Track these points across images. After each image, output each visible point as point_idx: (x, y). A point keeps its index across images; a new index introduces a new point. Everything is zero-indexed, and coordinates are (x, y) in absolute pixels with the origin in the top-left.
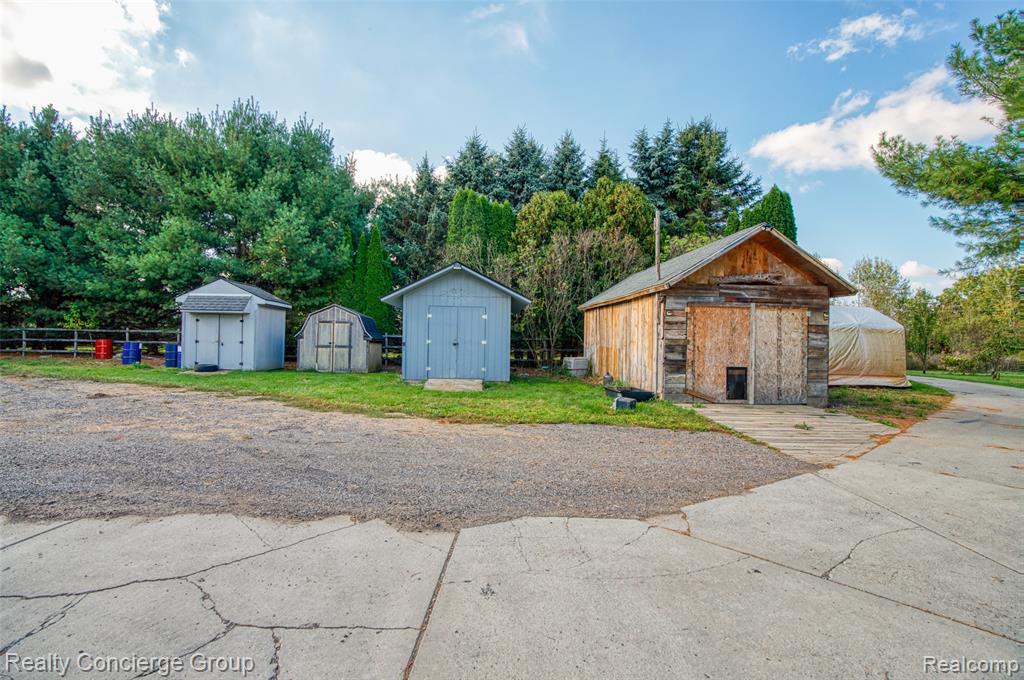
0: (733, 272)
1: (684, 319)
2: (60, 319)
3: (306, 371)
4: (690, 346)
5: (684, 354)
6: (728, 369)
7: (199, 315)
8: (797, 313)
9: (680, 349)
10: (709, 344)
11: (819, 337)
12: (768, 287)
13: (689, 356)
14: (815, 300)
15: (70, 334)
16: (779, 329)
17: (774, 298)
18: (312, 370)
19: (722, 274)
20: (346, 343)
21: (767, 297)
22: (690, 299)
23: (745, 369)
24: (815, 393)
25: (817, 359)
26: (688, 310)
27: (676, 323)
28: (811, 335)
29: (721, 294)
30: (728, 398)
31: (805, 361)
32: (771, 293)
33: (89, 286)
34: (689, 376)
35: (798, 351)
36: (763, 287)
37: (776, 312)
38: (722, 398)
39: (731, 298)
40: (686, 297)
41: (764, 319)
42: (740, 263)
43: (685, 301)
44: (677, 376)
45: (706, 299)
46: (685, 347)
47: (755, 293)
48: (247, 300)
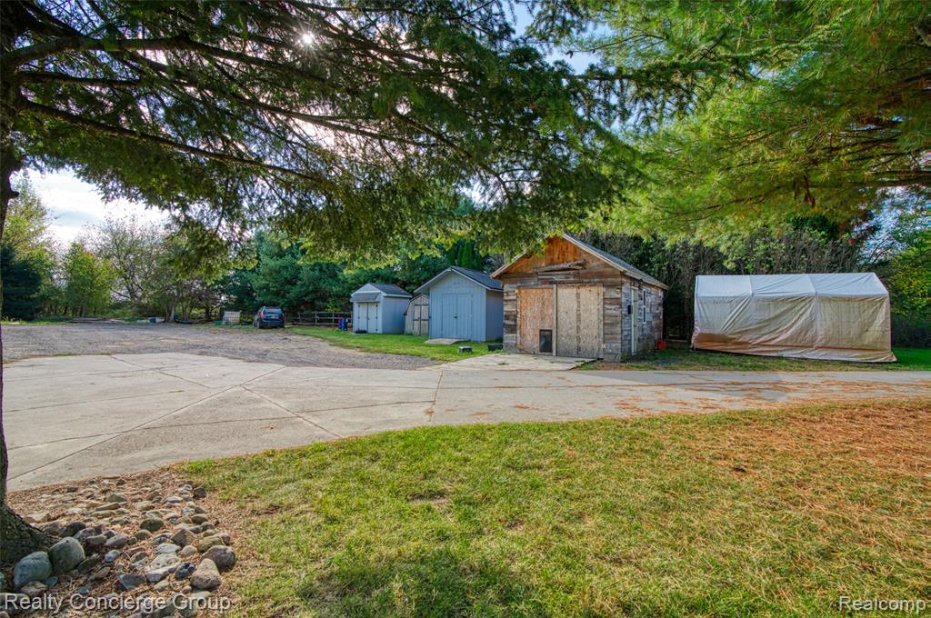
0: (552, 263)
1: (515, 297)
2: (326, 307)
3: (409, 334)
4: (519, 316)
5: (515, 321)
6: (541, 330)
7: (360, 304)
8: (594, 290)
9: (512, 317)
10: (529, 314)
11: (613, 307)
12: (572, 272)
13: (518, 322)
14: (609, 279)
15: (330, 315)
16: (579, 302)
17: (577, 279)
18: (411, 334)
19: (544, 265)
20: (427, 318)
21: (572, 279)
22: (519, 284)
23: (551, 331)
24: (610, 351)
25: (612, 324)
26: (517, 291)
27: (510, 300)
28: (606, 306)
29: (539, 279)
30: (541, 351)
31: (601, 326)
32: (575, 276)
33: (334, 289)
34: (518, 335)
35: (595, 318)
36: (568, 272)
37: (575, 289)
38: (537, 351)
39: (545, 282)
40: (515, 283)
41: (567, 295)
42: (556, 256)
43: (515, 286)
44: (511, 335)
45: (529, 284)
46: (516, 316)
47: (562, 277)
48: (378, 294)
